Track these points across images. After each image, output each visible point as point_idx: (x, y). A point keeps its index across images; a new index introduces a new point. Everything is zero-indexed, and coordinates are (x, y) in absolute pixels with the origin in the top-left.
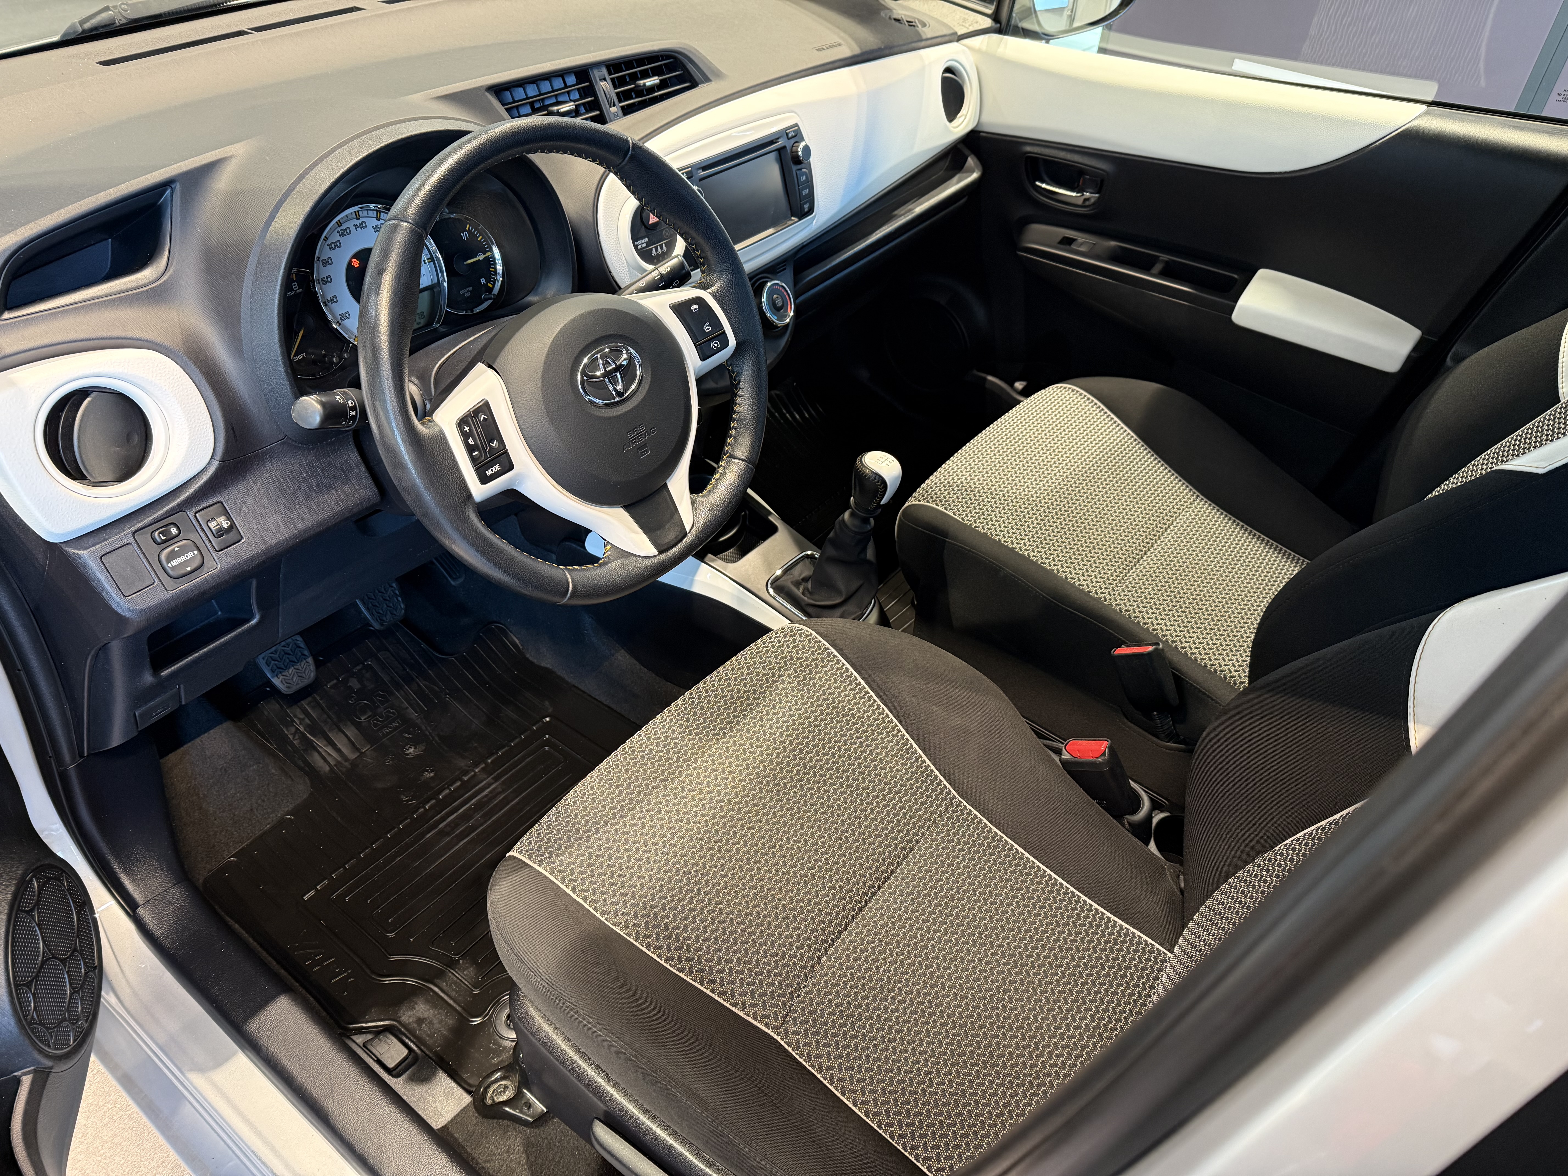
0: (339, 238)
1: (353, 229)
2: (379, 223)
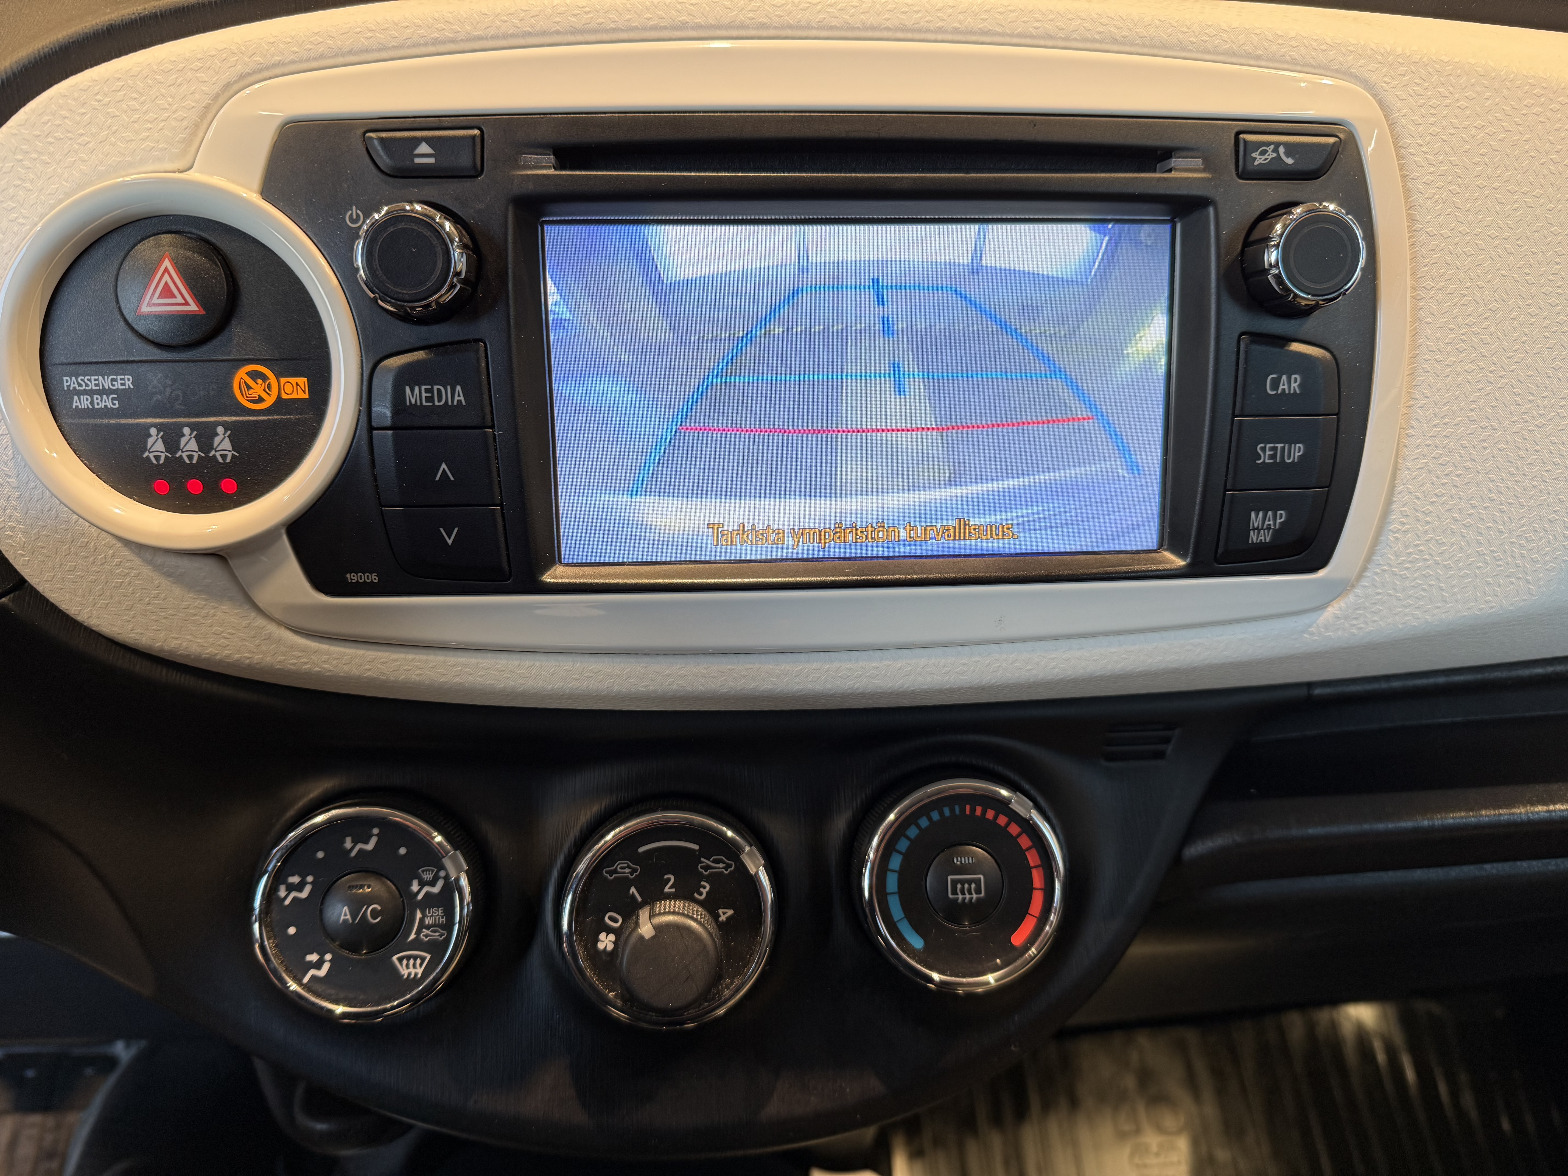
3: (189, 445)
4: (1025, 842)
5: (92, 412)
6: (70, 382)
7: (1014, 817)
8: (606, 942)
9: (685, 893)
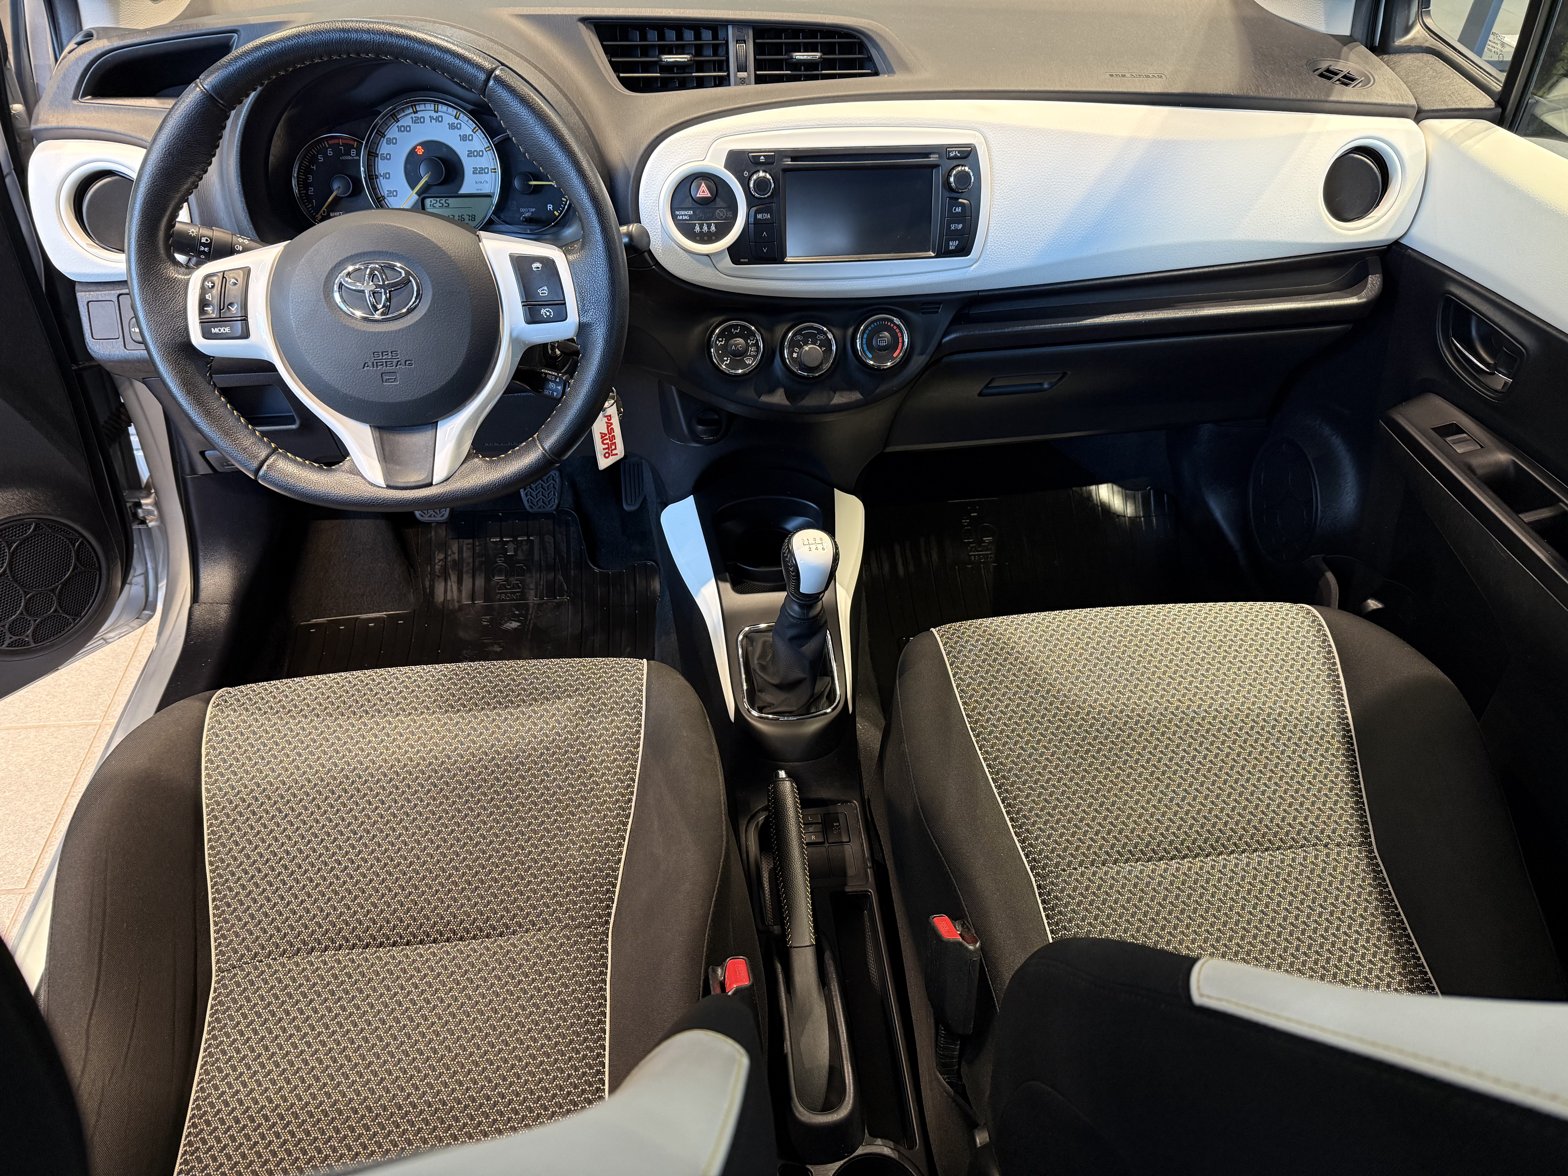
0: (410, 123)
1: (428, 119)
2: (456, 121)
3: (705, 228)
4: (897, 330)
5: (682, 220)
6: (677, 213)
7: (895, 324)
8: (795, 355)
9: (814, 343)
